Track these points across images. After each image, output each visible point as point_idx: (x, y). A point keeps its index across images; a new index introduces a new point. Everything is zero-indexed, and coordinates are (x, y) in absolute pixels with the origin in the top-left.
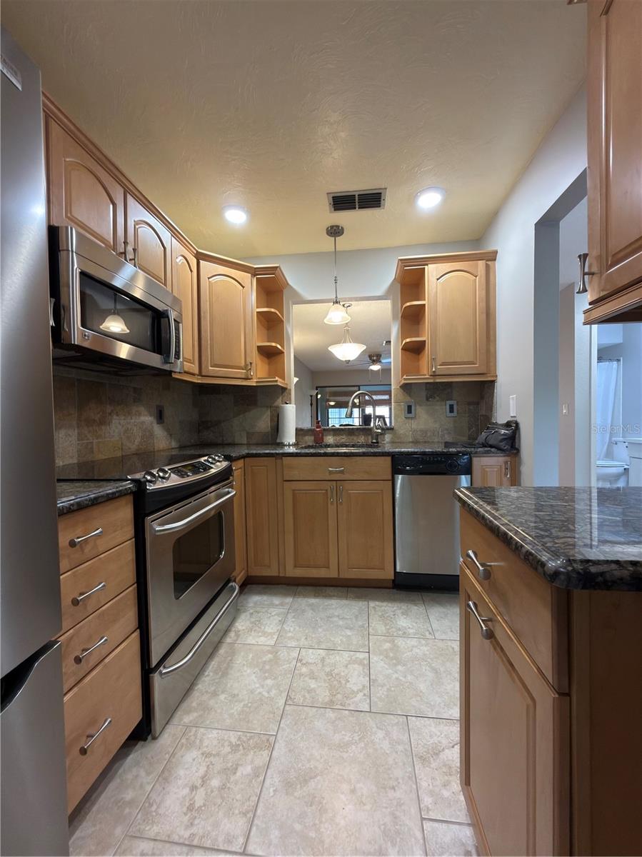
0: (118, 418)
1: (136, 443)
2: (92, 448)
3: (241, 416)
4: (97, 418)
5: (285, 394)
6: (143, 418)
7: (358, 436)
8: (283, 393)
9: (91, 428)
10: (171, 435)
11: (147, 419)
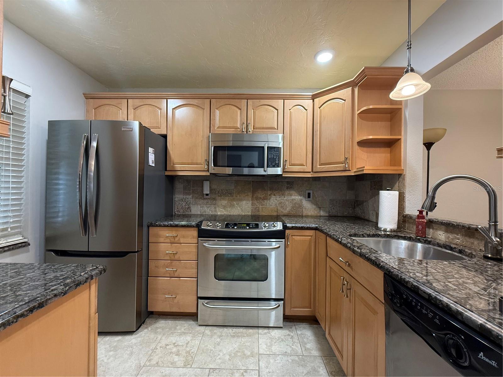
0: (275, 197)
1: (288, 209)
2: (259, 209)
3: (373, 199)
4: (262, 196)
5: (401, 179)
6: (293, 197)
8: (399, 178)
9: (258, 201)
10: (320, 208)
11: (297, 197)
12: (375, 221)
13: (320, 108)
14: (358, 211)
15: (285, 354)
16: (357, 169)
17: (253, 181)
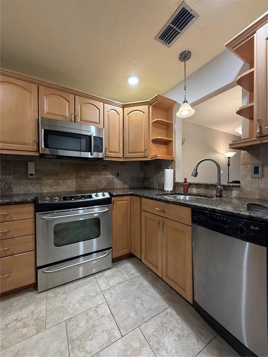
0: (94, 176)
1: (104, 185)
2: (82, 186)
3: (156, 175)
4: (84, 176)
5: (173, 163)
6: (107, 176)
7: (212, 190)
8: (172, 162)
9: (81, 180)
10: (125, 183)
11: (110, 176)
12: (157, 188)
13: (128, 114)
14: (146, 184)
15: (120, 283)
16: (152, 156)
17: (76, 164)
